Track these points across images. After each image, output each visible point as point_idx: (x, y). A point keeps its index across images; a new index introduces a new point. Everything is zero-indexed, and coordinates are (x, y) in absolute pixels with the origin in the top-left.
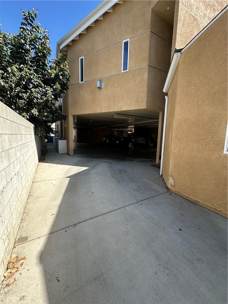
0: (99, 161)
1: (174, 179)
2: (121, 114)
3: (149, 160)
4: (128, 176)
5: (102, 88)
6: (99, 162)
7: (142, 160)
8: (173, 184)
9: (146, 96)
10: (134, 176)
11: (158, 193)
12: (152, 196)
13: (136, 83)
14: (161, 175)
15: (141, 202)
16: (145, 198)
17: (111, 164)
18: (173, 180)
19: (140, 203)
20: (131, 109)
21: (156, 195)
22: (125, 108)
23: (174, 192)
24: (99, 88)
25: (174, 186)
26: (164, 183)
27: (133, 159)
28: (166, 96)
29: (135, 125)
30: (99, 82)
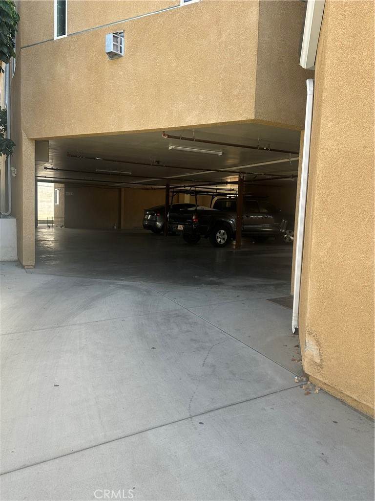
0: (113, 284)
1: (318, 344)
2: (183, 138)
3: (273, 285)
4: (188, 331)
5: (120, 56)
6: (112, 287)
7: (248, 283)
8: (318, 361)
9: (253, 79)
10: (206, 334)
11: (269, 388)
12: (243, 399)
13: (223, 38)
14: (294, 330)
15: (202, 418)
16: (218, 405)
17: (149, 293)
18: (316, 347)
19: (197, 420)
20: (209, 122)
21: (260, 394)
22: (191, 119)
23: (320, 385)
24: (112, 55)
25: (321, 366)
26: (296, 356)
27: (222, 280)
28: (307, 81)
29: (240, 173)
30: (112, 35)
